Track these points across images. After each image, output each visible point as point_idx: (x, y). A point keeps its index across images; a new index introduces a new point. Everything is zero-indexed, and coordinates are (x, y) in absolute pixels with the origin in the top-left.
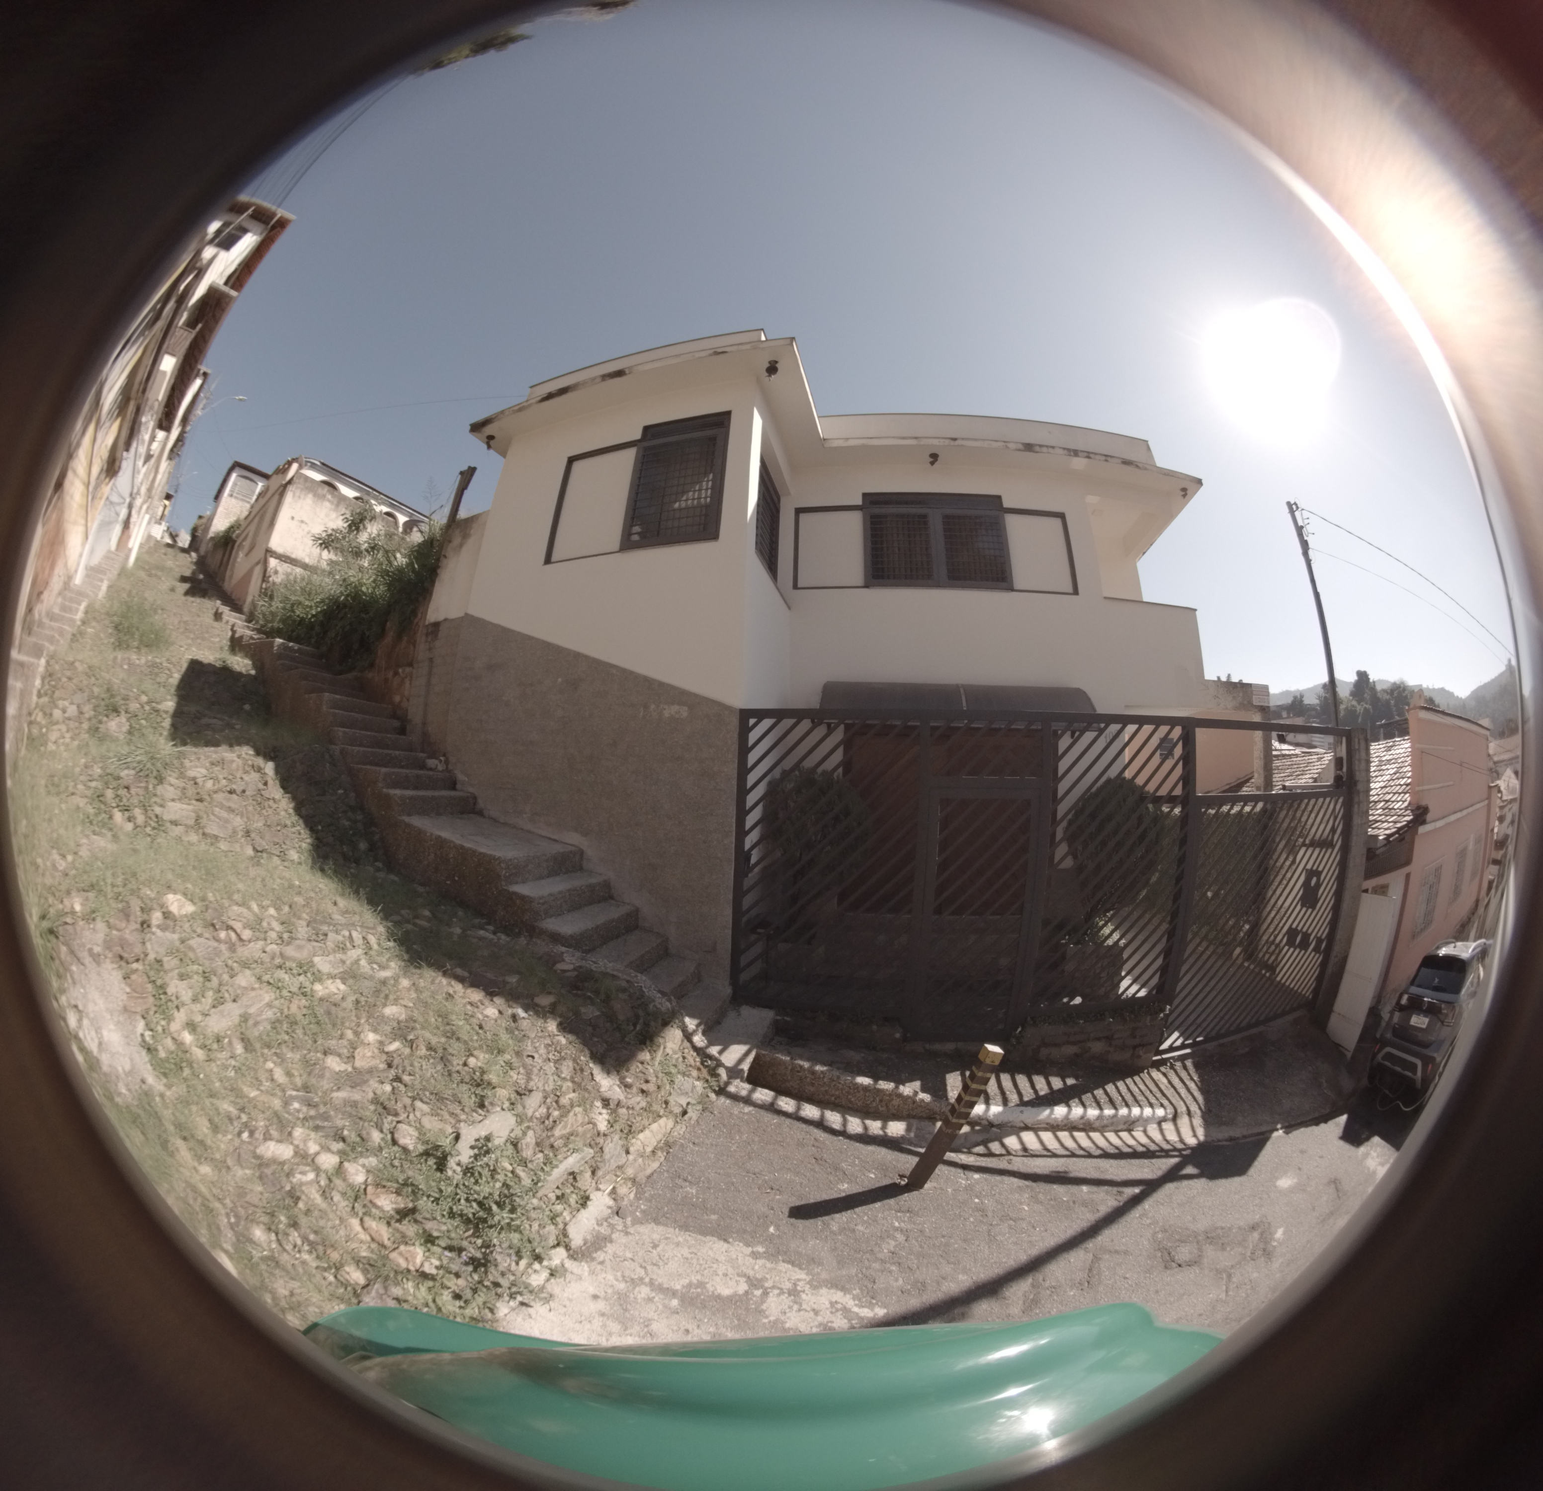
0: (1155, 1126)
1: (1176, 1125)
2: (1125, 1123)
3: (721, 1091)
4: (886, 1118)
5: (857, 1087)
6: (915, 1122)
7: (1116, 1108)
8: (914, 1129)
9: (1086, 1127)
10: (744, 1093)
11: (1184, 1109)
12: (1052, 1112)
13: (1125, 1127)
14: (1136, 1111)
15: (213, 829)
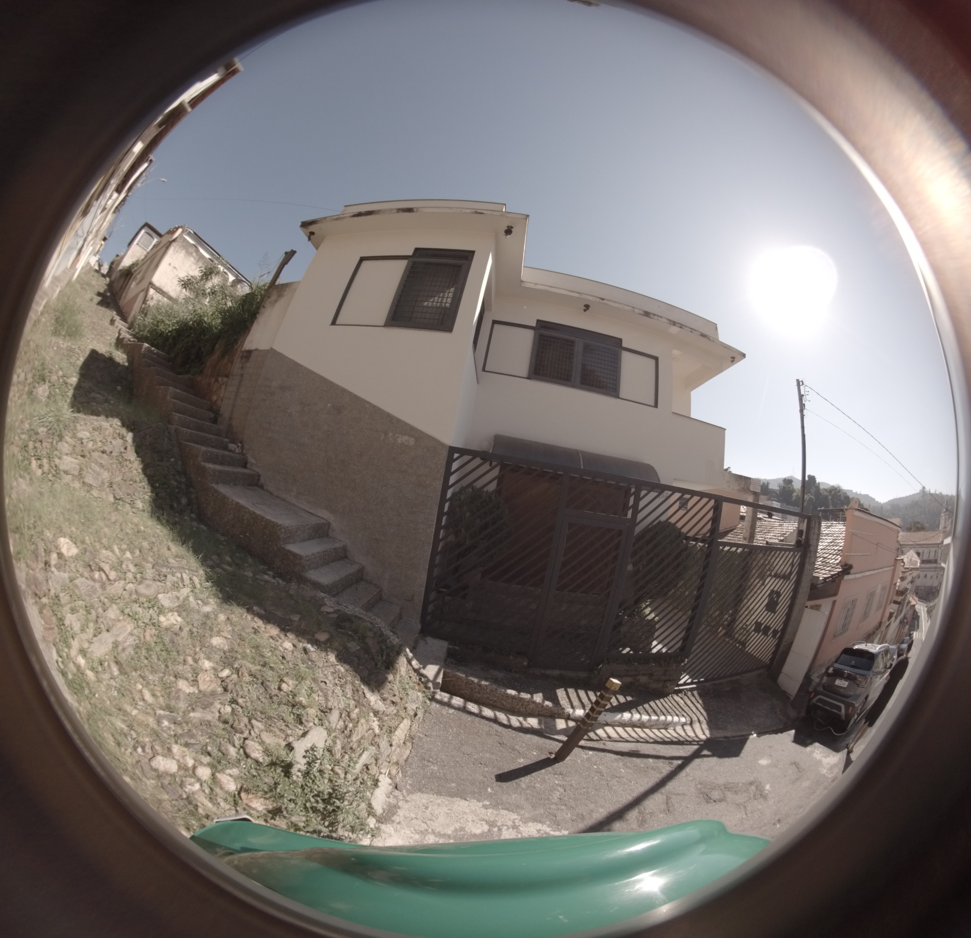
0: (680, 727)
1: (692, 727)
2: (663, 725)
3: (432, 699)
4: (526, 715)
5: (508, 696)
6: (543, 719)
7: (658, 716)
8: (543, 723)
9: (642, 725)
10: (446, 700)
11: (696, 719)
12: (622, 716)
13: (663, 727)
14: (669, 718)
15: (89, 480)
